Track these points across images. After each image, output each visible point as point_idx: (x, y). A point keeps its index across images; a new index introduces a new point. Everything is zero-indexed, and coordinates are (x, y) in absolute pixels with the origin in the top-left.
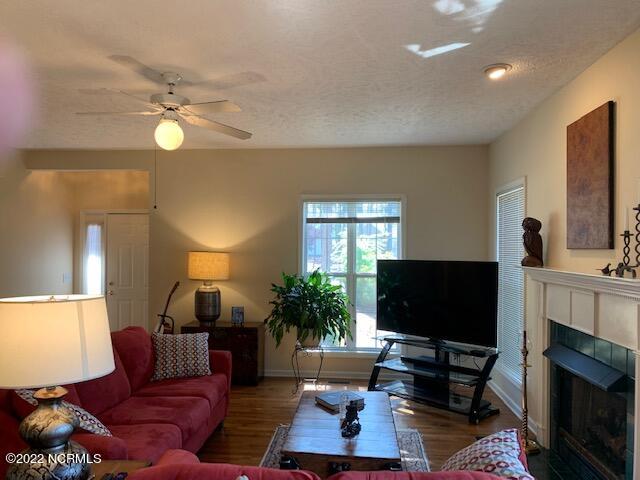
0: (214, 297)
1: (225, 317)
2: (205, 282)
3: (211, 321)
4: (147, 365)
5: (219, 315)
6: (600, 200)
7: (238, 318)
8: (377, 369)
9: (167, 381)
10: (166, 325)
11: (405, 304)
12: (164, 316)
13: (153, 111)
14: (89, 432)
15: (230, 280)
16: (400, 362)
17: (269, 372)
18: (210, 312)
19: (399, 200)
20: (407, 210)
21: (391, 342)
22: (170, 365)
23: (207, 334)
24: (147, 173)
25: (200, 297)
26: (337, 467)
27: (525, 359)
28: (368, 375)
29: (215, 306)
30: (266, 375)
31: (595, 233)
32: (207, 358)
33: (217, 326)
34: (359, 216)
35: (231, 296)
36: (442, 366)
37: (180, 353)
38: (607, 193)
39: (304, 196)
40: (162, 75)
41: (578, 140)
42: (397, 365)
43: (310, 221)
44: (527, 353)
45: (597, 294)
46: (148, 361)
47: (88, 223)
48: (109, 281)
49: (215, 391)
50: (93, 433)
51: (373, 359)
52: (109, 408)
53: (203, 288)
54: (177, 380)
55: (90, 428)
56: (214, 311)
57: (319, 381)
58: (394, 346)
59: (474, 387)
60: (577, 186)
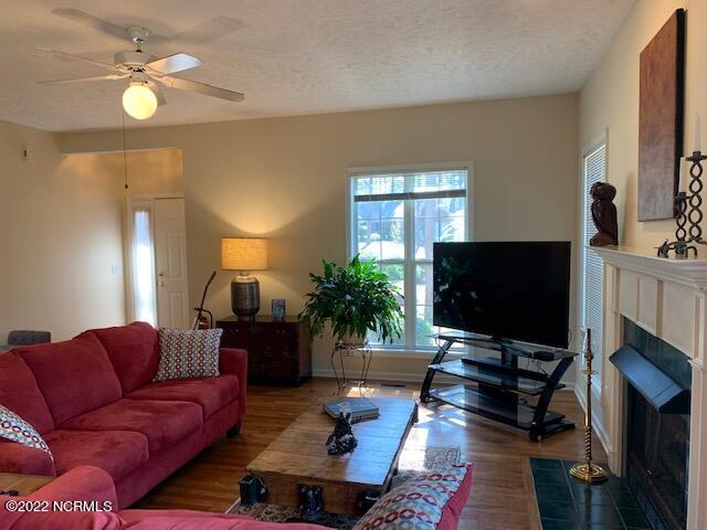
0: (252, 288)
1: (265, 311)
2: (241, 272)
3: (249, 315)
4: (146, 364)
5: (258, 309)
6: (667, 150)
7: (279, 313)
8: (431, 372)
9: (170, 382)
10: (204, 319)
11: (473, 294)
12: (200, 310)
13: (120, 73)
14: (11, 441)
15: (270, 268)
16: (460, 363)
17: (317, 372)
18: (248, 305)
19: (465, 168)
20: (474, 181)
21: (451, 340)
22: (172, 365)
23: (222, 330)
24: (180, 151)
25: (237, 288)
26: (307, 491)
27: (589, 365)
28: (422, 378)
29: (252, 299)
30: (314, 375)
31: (661, 199)
32: (217, 357)
33: (257, 320)
34: (417, 190)
35: (271, 287)
36: (509, 370)
37: (184, 351)
38: (673, 141)
39: (351, 170)
40: (126, 30)
41: (649, 69)
42: (457, 368)
43: (359, 198)
44: (592, 357)
45: (661, 282)
46: (148, 360)
47: (134, 211)
48: (159, 272)
49: (215, 394)
50: (17, 442)
51: (428, 360)
52: (87, 411)
53: (239, 279)
54: (180, 381)
55: (11, 437)
56: (252, 304)
57: (366, 382)
58: (455, 345)
59: (539, 396)
60: (647, 136)
